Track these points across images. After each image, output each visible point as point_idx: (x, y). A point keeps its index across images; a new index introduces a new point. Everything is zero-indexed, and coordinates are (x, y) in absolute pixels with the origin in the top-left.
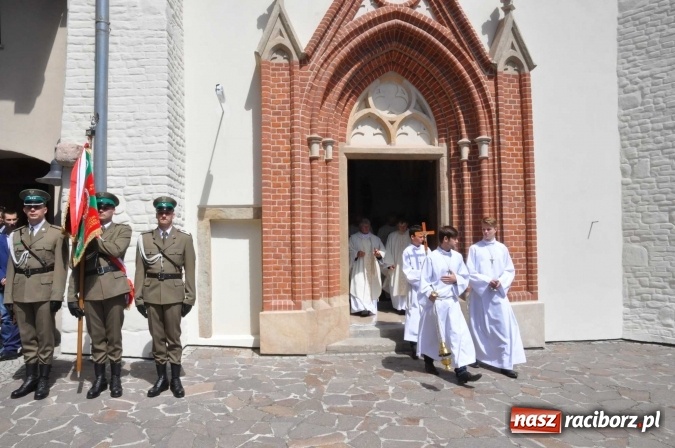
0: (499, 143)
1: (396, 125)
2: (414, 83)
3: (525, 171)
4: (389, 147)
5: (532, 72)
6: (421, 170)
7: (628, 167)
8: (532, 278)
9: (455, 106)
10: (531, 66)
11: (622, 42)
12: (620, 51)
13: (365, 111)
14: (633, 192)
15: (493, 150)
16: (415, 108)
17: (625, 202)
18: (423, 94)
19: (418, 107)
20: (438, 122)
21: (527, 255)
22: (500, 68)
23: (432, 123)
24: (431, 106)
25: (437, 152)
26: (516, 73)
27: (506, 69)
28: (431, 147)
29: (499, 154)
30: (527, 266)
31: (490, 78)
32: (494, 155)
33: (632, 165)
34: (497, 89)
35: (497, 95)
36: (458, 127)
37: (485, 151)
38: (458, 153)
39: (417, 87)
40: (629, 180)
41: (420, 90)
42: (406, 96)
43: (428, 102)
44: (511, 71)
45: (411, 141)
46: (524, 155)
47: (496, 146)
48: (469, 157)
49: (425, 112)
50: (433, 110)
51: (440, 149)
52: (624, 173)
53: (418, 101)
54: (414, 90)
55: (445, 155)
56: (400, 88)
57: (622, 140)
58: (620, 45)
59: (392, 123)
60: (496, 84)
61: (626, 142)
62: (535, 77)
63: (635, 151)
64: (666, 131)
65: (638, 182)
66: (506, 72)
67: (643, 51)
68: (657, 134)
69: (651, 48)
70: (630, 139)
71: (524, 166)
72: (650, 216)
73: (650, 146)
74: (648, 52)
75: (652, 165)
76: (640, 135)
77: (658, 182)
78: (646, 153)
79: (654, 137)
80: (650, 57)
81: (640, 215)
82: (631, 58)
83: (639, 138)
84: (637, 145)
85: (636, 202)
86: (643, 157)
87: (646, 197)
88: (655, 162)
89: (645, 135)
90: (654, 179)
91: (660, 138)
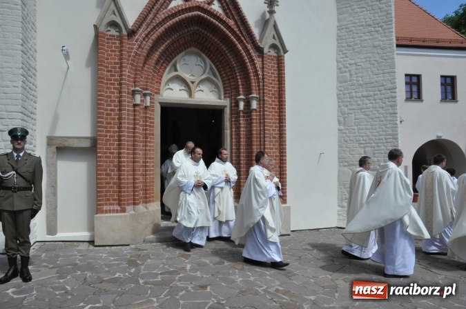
0: (264, 100)
1: (196, 84)
2: (208, 57)
3: (280, 119)
4: (190, 99)
5: (285, 55)
6: (214, 114)
7: (342, 119)
9: (236, 74)
10: (285, 51)
11: (339, 41)
12: (338, 47)
13: (175, 73)
14: (344, 135)
15: (260, 104)
16: (208, 73)
17: (340, 141)
18: (214, 64)
19: (211, 73)
20: (224, 84)
21: (280, 174)
22: (266, 51)
23: (220, 84)
24: (219, 72)
25: (223, 104)
26: (276, 55)
27: (270, 52)
28: (219, 100)
29: (264, 107)
31: (259, 57)
32: (260, 108)
33: (344, 118)
34: (263, 64)
35: (263, 68)
36: (237, 88)
37: (254, 105)
38: (237, 105)
39: (210, 59)
40: (342, 127)
41: (213, 61)
42: (203, 65)
43: (218, 70)
44: (273, 53)
45: (206, 96)
46: (279, 109)
47: (261, 101)
48: (244, 109)
49: (215, 76)
50: (221, 75)
51: (225, 102)
52: (339, 123)
53: (211, 69)
54: (208, 61)
55: (228, 106)
56: (199, 59)
57: (339, 102)
58: (339, 43)
59: (193, 83)
60: (263, 61)
61: (341, 104)
62: (287, 58)
63: (346, 109)
64: (363, 98)
65: (347, 129)
66: (269, 54)
67: (351, 48)
68: (358, 99)
69: (355, 47)
70: (343, 102)
71: (280, 116)
72: (354, 150)
73: (354, 107)
74: (353, 49)
75: (355, 119)
76: (349, 100)
77: (358, 129)
78: (352, 111)
79: (357, 101)
80: (355, 52)
81: (348, 149)
82: (344, 52)
83: (348, 101)
84: (347, 106)
85: (346, 142)
86: (350, 114)
87: (352, 138)
88: (357, 117)
89: (352, 100)
90: (356, 128)
91: (360, 102)
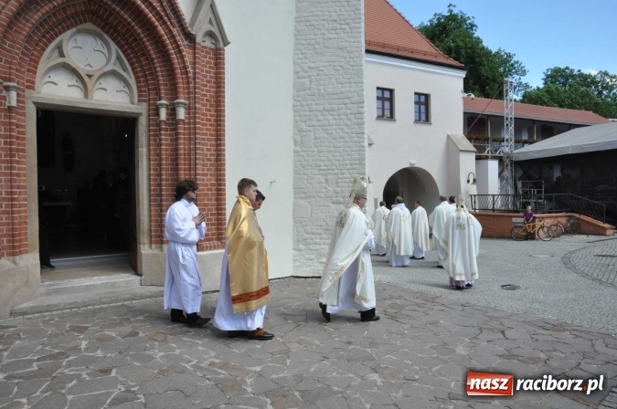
0: (195, 108)
1: (94, 79)
2: (114, 40)
3: (217, 135)
4: (86, 101)
5: (226, 48)
6: (123, 125)
7: (298, 138)
8: (221, 229)
9: (155, 68)
10: (226, 43)
11: (298, 37)
12: (296, 44)
13: (61, 60)
14: (302, 159)
15: (189, 113)
16: (114, 64)
17: (295, 166)
18: (124, 52)
19: (118, 64)
20: (138, 82)
21: (218, 209)
22: (199, 39)
23: (132, 81)
24: (131, 64)
25: (136, 111)
26: (213, 46)
27: (204, 41)
28: (132, 106)
29: (195, 118)
31: (189, 47)
32: (190, 118)
33: (302, 137)
34: (195, 58)
35: (195, 63)
36: (157, 90)
37: (181, 114)
38: (158, 114)
39: (118, 44)
40: (299, 149)
41: (121, 47)
42: (106, 51)
43: (129, 60)
44: (208, 43)
45: (113, 97)
46: (216, 121)
47: (192, 110)
48: (167, 118)
49: (125, 69)
50: (133, 69)
51: (141, 109)
52: (296, 143)
53: (118, 58)
54: (113, 46)
55: (145, 114)
56: (99, 42)
57: (295, 116)
58: (296, 39)
59: (90, 76)
60: (195, 54)
61: (298, 118)
62: (229, 52)
63: (304, 126)
64: (325, 112)
65: (305, 151)
66: (204, 44)
67: (311, 47)
68: (319, 114)
69: (317, 46)
70: (300, 116)
71: (217, 130)
72: (313, 178)
73: (314, 123)
74: (315, 49)
75: (315, 138)
76: (308, 113)
77: (318, 152)
78: (311, 128)
79: (317, 116)
80: (316, 53)
81: (305, 177)
82: (303, 51)
83: (306, 116)
84: (305, 121)
85: (304, 167)
86: (309, 131)
87: (311, 162)
88: (318, 135)
89: (311, 113)
90: (316, 149)
91: (320, 117)
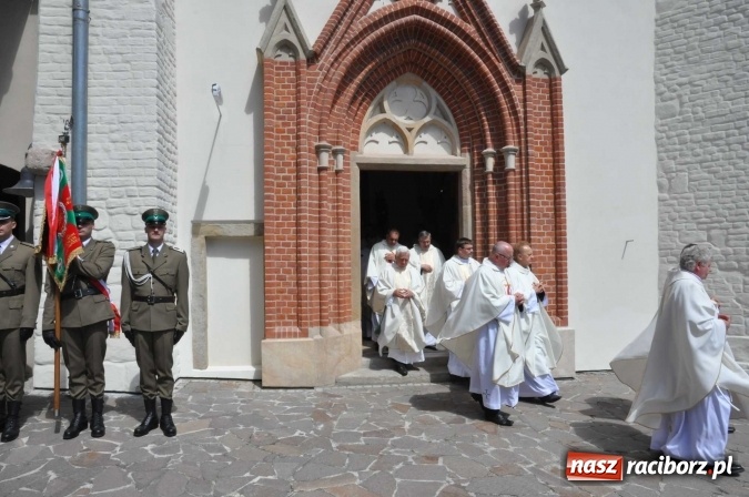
0: (527, 154)
1: (414, 132)
2: (434, 87)
3: (555, 184)
4: (406, 156)
5: (563, 76)
6: (445, 180)
7: (665, 181)
8: (561, 302)
9: (479, 112)
10: (563, 70)
11: (660, 46)
12: (657, 55)
13: (381, 116)
14: (670, 209)
15: (520, 161)
16: (435, 114)
17: (662, 220)
18: (444, 98)
19: (438, 113)
20: (460, 130)
21: (557, 277)
22: (529, 71)
23: (454, 130)
24: (453, 111)
25: (459, 163)
26: (546, 77)
27: (535, 73)
28: (453, 157)
29: (527, 166)
30: (557, 289)
31: (517, 82)
32: (521, 166)
33: (669, 180)
34: (525, 94)
35: (525, 100)
36: (482, 136)
37: (512, 162)
38: (483, 164)
39: (438, 90)
40: (666, 195)
41: (441, 94)
42: (425, 101)
43: (449, 107)
44: (541, 74)
45: (431, 151)
46: (554, 167)
47: (523, 157)
48: (495, 169)
49: (446, 118)
50: (455, 116)
51: (462, 159)
52: (661, 187)
53: (438, 106)
54: (433, 93)
55: (468, 166)
56: (419, 91)
57: (659, 152)
58: (658, 49)
59: (410, 130)
60: (524, 89)
61: (664, 155)
62: (566, 81)
63: (672, 164)
64: (705, 143)
65: (675, 198)
66: (535, 76)
67: (682, 56)
68: (694, 145)
69: (690, 53)
70: (667, 151)
71: (554, 179)
72: (687, 234)
73: (688, 159)
74: (686, 57)
75: (690, 180)
76: (678, 147)
77: (696, 198)
78: (684, 167)
79: (693, 149)
80: (689, 63)
81: (677, 234)
82: (669, 64)
83: (676, 150)
84: (675, 158)
85: (673, 220)
86: (681, 171)
87: (684, 214)
88: (694, 176)
89: (684, 147)
90: (692, 195)
91: (698, 150)
